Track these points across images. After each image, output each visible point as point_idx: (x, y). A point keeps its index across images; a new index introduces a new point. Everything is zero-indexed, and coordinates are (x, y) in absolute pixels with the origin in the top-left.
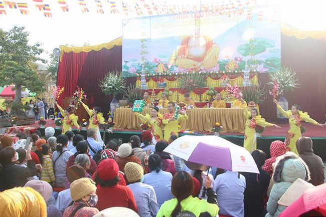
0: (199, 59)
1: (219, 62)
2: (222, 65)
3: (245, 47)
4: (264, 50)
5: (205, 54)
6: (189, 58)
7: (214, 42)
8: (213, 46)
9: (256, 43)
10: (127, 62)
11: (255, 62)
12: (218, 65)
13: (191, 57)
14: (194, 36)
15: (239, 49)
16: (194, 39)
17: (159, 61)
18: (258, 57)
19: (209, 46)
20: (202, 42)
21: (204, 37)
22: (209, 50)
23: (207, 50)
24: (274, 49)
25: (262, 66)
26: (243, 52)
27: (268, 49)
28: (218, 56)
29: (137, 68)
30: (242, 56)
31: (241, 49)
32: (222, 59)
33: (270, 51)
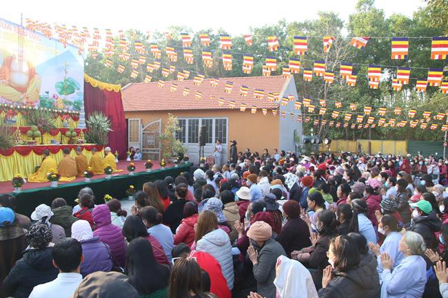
0: (22, 90)
1: (40, 98)
2: (42, 101)
3: (61, 85)
4: (73, 92)
5: (28, 84)
6: (12, 86)
7: (37, 72)
8: (36, 76)
9: (69, 83)
13: (14, 85)
14: (17, 57)
15: (56, 86)
16: (17, 61)
18: (69, 98)
19: (32, 74)
20: (25, 69)
21: (28, 62)
22: (32, 79)
23: (30, 80)
24: (80, 92)
25: (71, 107)
26: (59, 90)
27: (76, 91)
30: (58, 95)
31: (58, 87)
32: (42, 94)
33: (77, 93)
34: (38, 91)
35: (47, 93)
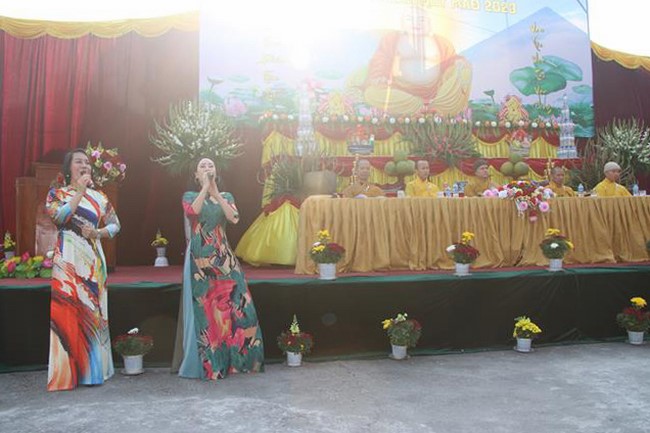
0: (426, 92)
2: (477, 111)
3: (525, 74)
4: (564, 86)
5: (439, 82)
6: (399, 88)
8: (457, 62)
9: (547, 68)
10: (218, 82)
11: (546, 110)
12: (469, 111)
13: (404, 86)
15: (514, 78)
16: (409, 39)
17: (318, 88)
18: (552, 100)
19: (446, 64)
21: (435, 38)
22: (448, 70)
23: (442, 71)
24: (582, 86)
26: (523, 84)
27: (570, 84)
28: (468, 89)
29: (250, 103)
30: (521, 95)
31: (519, 78)
32: (477, 95)
33: (574, 89)
34: (464, 93)
35: (491, 93)
